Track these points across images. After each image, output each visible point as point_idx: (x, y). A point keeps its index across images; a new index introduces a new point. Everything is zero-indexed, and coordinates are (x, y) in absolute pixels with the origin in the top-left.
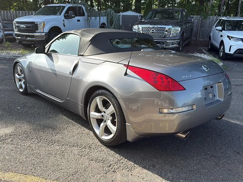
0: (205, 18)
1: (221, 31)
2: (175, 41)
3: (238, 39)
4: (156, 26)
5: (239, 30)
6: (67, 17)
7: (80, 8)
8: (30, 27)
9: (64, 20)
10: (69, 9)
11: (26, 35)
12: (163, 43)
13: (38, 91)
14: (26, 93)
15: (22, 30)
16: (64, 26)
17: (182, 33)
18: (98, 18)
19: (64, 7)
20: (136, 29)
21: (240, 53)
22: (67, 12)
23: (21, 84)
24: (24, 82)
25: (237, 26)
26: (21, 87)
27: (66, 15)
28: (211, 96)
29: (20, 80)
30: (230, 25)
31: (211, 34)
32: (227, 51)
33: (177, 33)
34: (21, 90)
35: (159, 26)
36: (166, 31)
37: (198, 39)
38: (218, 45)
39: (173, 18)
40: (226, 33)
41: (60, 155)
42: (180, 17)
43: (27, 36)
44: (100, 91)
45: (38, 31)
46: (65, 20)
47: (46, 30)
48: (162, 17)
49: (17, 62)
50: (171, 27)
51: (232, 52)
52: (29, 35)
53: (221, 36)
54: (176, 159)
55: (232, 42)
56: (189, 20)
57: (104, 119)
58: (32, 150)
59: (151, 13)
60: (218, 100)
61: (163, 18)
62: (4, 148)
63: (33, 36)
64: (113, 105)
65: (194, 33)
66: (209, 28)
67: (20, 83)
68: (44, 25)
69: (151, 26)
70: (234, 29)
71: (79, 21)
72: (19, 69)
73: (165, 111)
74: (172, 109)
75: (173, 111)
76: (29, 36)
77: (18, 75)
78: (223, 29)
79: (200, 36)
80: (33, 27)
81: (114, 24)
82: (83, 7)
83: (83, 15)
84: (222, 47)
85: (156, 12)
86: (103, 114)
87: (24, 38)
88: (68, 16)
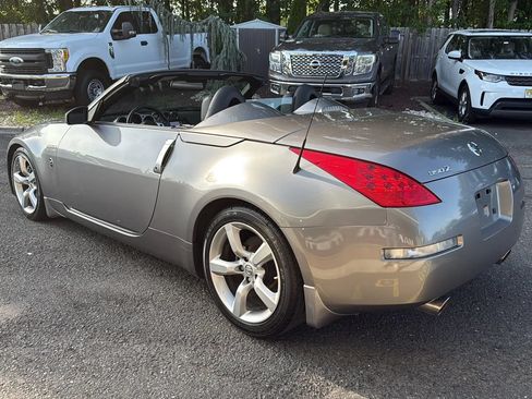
0: (421, 31)
1: (460, 60)
2: (364, 86)
3: (499, 77)
4: (320, 53)
5: (497, 57)
6: (118, 35)
7: (146, 14)
8: (34, 61)
9: (111, 44)
10: (122, 17)
11: (24, 80)
12: (339, 90)
13: (72, 211)
14: (41, 216)
15: (15, 68)
16: (113, 57)
17: (379, 66)
18: (188, 35)
19: (109, 14)
20: (276, 61)
21: (503, 108)
22: (117, 25)
23: (28, 195)
24: (35, 192)
25: (491, 49)
26: (28, 202)
27: (116, 31)
28: (487, 211)
29: (25, 187)
30: (477, 47)
31: (437, 68)
32: (476, 104)
33: (369, 68)
34: (29, 210)
35: (328, 53)
36: (345, 63)
37: (406, 78)
38: (454, 92)
39: (354, 33)
40: (470, 65)
41: (147, 367)
42: (371, 31)
43: (27, 82)
44: (235, 211)
45: (54, 70)
46: (113, 42)
47: (72, 66)
48: (332, 31)
49: (18, 146)
50: (354, 53)
51: (487, 106)
52: (31, 80)
53: (462, 71)
54: (416, 360)
55: (486, 85)
56: (392, 39)
57: (246, 275)
58: (78, 357)
59: (307, 23)
60: (500, 220)
61: (332, 35)
62: (9, 356)
63: (42, 82)
64: (270, 243)
65: (398, 65)
66: (429, 54)
67: (25, 193)
68: (67, 55)
69: (310, 53)
70: (485, 56)
71: (144, 43)
72: (22, 160)
73: (398, 253)
74: (413, 249)
75: (416, 253)
76: (32, 82)
77: (21, 174)
78: (465, 56)
79: (412, 72)
80: (42, 60)
81: (224, 49)
82: (153, 13)
83: (155, 30)
84: (464, 95)
85: (317, 22)
86: (241, 262)
87: (20, 86)
88: (120, 34)
